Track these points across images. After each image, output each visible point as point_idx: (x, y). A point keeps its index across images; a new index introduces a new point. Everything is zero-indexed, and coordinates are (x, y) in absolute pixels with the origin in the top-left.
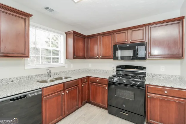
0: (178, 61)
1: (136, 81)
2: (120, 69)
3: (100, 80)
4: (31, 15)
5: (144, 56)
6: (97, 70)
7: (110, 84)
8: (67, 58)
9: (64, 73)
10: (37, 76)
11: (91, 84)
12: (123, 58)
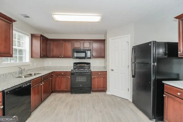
0: (103, 59)
1: (86, 70)
2: (75, 65)
3: (64, 73)
4: (15, 21)
5: (90, 57)
6: (57, 67)
7: (72, 74)
8: (32, 57)
9: (30, 71)
10: (10, 74)
11: (57, 77)
12: (77, 58)
